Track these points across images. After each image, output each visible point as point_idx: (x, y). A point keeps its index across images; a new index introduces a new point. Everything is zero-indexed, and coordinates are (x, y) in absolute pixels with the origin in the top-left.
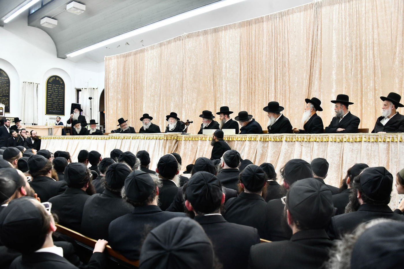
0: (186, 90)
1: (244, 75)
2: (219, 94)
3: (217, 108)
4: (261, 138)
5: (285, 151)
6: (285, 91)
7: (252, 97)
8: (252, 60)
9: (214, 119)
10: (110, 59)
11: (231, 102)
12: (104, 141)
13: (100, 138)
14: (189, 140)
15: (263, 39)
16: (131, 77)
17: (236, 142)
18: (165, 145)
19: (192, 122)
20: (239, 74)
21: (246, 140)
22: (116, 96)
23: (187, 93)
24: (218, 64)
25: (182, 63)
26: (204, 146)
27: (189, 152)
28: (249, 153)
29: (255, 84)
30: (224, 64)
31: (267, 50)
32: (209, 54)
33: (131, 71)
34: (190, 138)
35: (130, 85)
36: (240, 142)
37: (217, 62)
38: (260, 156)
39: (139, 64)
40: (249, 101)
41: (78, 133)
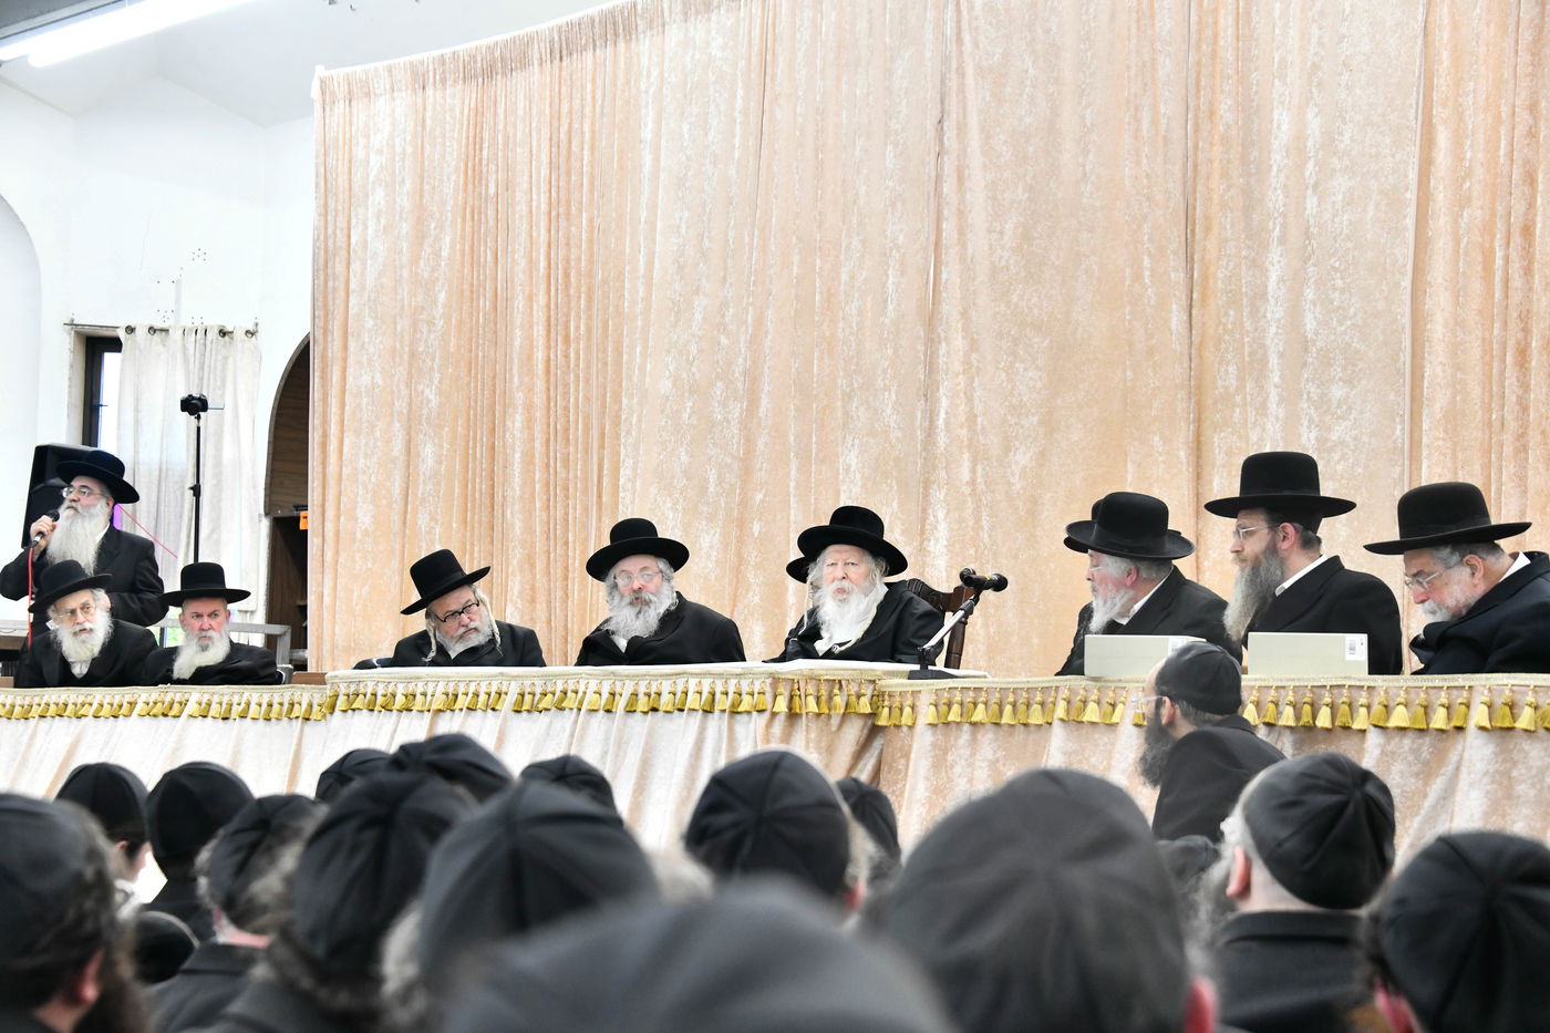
0: (959, 343)
1: (1462, 202)
2: (1232, 369)
3: (1215, 481)
7: (1525, 387)
10: (360, 92)
12: (284, 733)
13: (253, 710)
14: (974, 724)
16: (522, 238)
17: (1373, 738)
19: (1000, 584)
20: (1411, 195)
21: (1460, 729)
22: (405, 392)
23: (967, 363)
24: (1228, 117)
25: (930, 124)
30: (1282, 122)
32: (1153, 41)
33: (525, 186)
34: (981, 707)
35: (519, 303)
36: (1407, 742)
37: (1225, 105)
39: (587, 136)
40: (1496, 425)
41: (79, 670)
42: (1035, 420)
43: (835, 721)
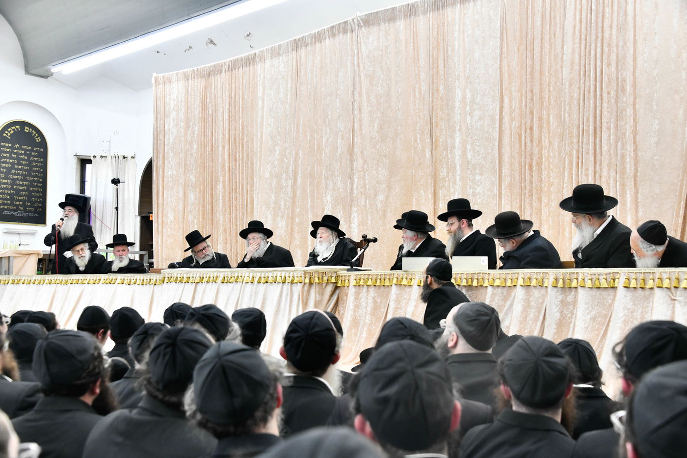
0: (360, 161)
1: (513, 119)
2: (445, 170)
3: (440, 205)
4: (557, 280)
5: (625, 315)
6: (623, 156)
7: (532, 176)
8: (532, 78)
9: (432, 234)
10: (167, 81)
11: (477, 191)
12: (148, 289)
13: (138, 282)
14: (368, 286)
15: (564, 22)
16: (221, 127)
17: (490, 289)
18: (305, 298)
19: (375, 240)
20: (497, 117)
21: (515, 286)
22: (183, 177)
23: (363, 168)
24: (442, 91)
25: (350, 92)
26: (406, 301)
27: (368, 317)
28: (524, 320)
29: (540, 141)
30: (459, 93)
31: (573, 50)
32: (419, 68)
33: (221, 111)
34: (370, 280)
35: (220, 148)
36: (500, 290)
37: (441, 88)
38: (555, 326)
39: (241, 95)
40: (523, 188)
41: (82, 268)
42: (385, 185)
43: (324, 285)
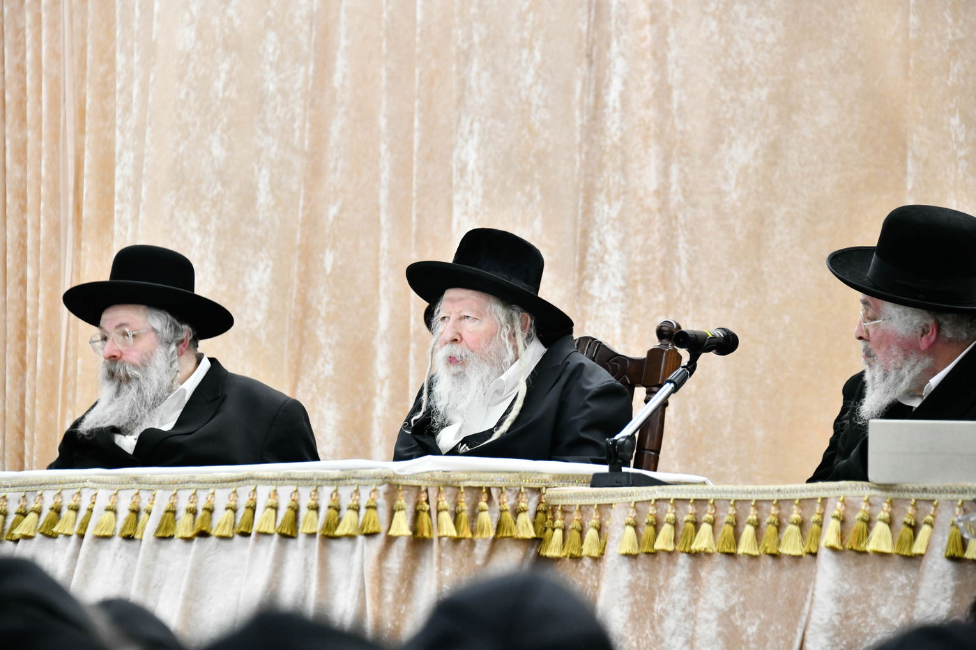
14: (695, 555)
19: (727, 344)
34: (706, 528)
42: (764, 93)
43: (481, 550)
